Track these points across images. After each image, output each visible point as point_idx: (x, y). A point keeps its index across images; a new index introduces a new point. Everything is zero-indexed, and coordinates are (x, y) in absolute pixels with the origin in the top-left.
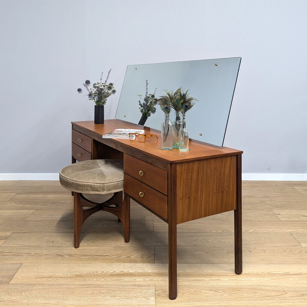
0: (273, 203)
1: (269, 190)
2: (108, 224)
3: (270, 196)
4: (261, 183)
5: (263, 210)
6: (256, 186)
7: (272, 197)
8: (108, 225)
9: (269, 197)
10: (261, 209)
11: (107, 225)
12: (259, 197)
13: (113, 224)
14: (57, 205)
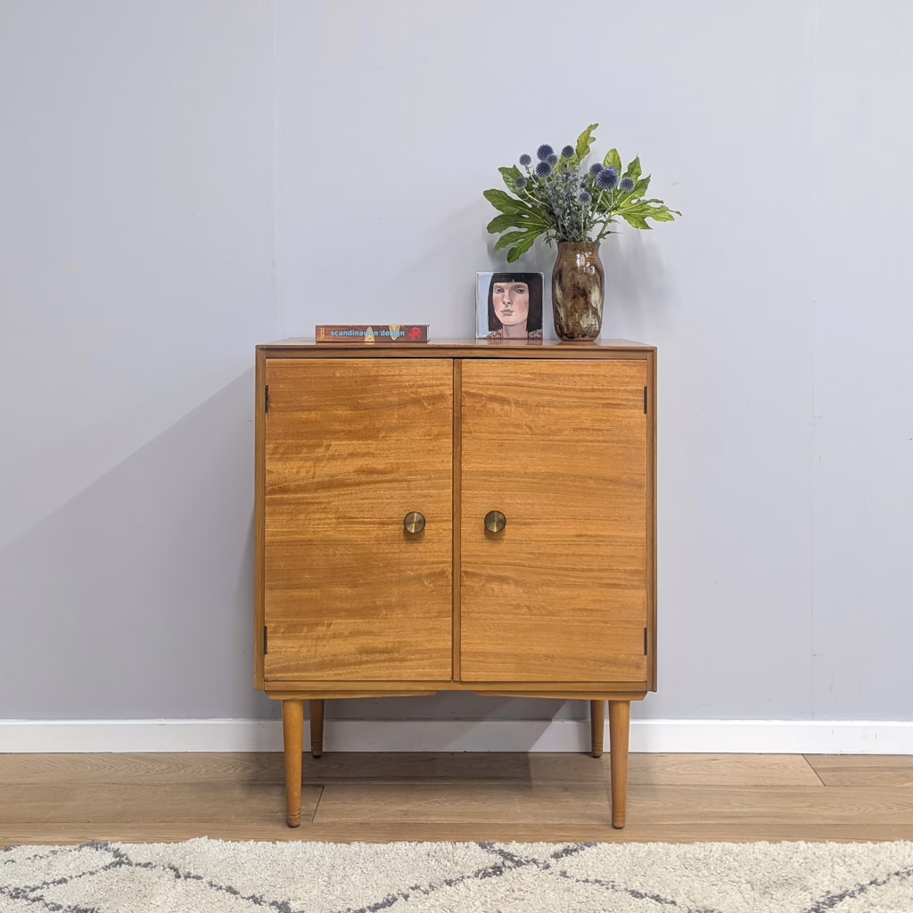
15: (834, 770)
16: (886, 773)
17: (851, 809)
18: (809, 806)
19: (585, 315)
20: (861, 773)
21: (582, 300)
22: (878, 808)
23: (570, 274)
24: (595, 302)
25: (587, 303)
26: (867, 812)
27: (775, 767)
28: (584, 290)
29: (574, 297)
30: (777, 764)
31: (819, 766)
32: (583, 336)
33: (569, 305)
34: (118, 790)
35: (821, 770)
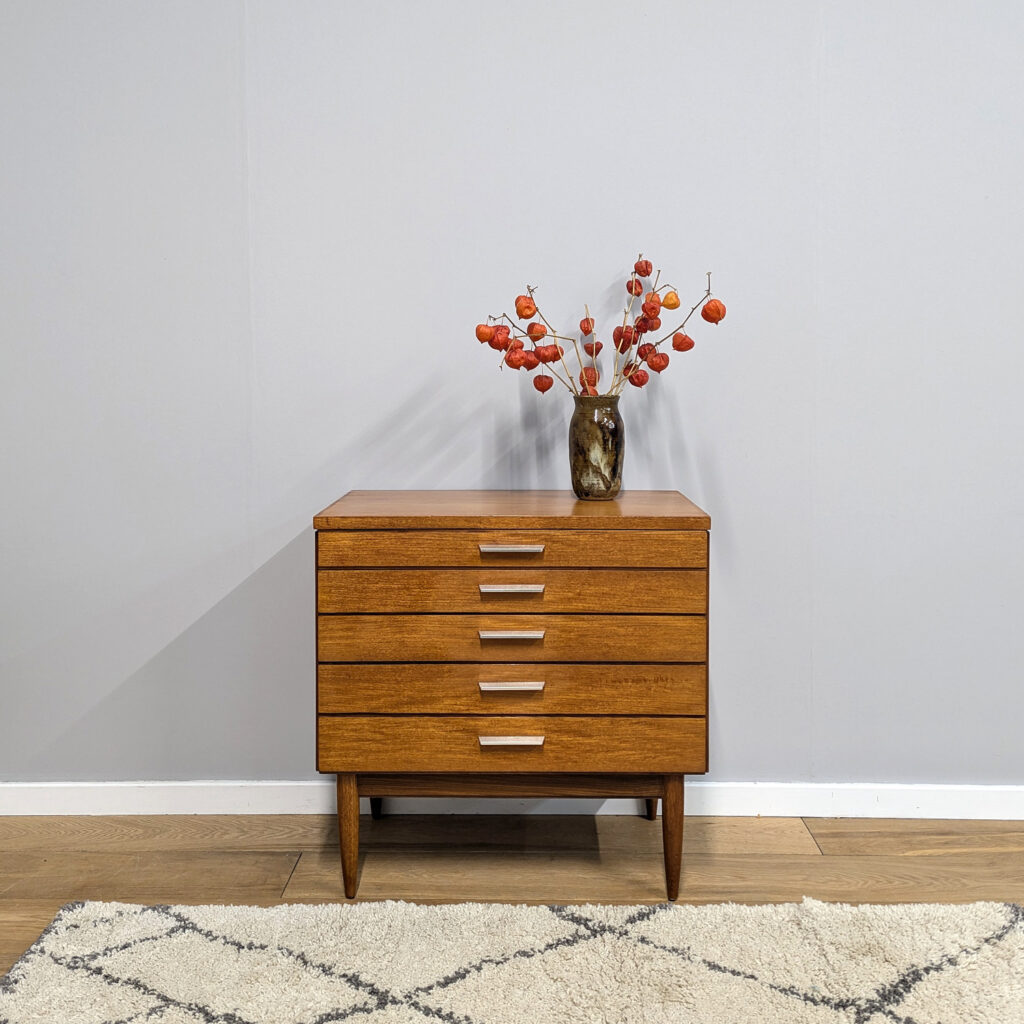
15: (835, 835)
16: (888, 839)
17: (849, 883)
18: (804, 880)
19: (587, 473)
20: (861, 839)
21: (581, 457)
22: (878, 882)
24: (596, 460)
25: (588, 460)
26: (866, 886)
27: (772, 832)
28: (584, 449)
30: (773, 829)
31: (817, 831)
34: (86, 859)
35: (821, 835)
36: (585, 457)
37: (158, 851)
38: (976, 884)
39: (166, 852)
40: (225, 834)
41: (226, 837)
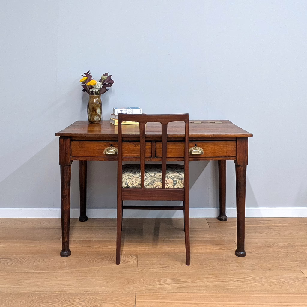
0: (300, 256)
1: (292, 233)
2: (69, 301)
3: (296, 244)
4: (279, 222)
5: (289, 270)
6: (274, 226)
7: (298, 246)
8: (69, 304)
9: (295, 246)
10: (285, 269)
11: (67, 303)
12: (281, 247)
13: (76, 302)
14: (4, 263)
18: (204, 234)
19: (95, 116)
21: (94, 112)
22: (223, 234)
23: (91, 105)
24: (98, 112)
25: (96, 113)
28: (95, 109)
29: (92, 111)
32: (95, 122)
33: (91, 113)
34: (5, 230)
35: (210, 223)
36: (95, 112)
37: (25, 228)
38: (249, 235)
39: (28, 228)
40: (44, 223)
41: (44, 224)
